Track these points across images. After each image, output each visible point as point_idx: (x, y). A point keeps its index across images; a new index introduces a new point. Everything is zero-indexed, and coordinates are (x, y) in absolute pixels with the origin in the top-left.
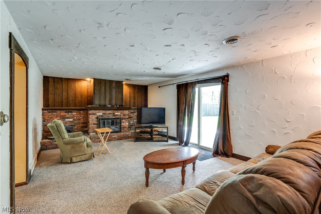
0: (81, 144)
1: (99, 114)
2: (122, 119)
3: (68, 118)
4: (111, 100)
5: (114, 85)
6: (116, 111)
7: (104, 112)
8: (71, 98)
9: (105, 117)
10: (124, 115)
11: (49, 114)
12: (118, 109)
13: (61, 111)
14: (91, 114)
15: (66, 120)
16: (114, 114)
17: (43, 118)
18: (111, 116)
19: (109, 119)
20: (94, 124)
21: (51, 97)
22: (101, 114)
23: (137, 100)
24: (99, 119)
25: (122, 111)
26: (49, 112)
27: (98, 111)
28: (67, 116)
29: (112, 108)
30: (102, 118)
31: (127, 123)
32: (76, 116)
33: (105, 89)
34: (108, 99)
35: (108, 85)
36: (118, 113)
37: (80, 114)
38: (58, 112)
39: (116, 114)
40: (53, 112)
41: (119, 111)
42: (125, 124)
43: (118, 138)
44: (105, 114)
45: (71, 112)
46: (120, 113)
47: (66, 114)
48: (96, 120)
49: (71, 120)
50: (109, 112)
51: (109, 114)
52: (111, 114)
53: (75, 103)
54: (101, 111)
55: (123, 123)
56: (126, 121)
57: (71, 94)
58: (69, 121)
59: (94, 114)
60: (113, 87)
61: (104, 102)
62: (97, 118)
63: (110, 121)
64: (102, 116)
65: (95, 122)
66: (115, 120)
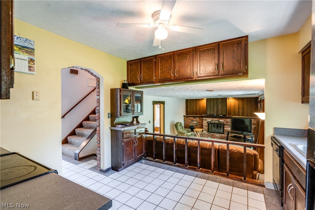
0: (184, 134)
1: (209, 120)
2: (225, 125)
3: (194, 121)
4: (217, 111)
5: (220, 101)
6: (220, 119)
7: (212, 119)
8: (198, 110)
9: (213, 122)
10: (227, 122)
11: (187, 118)
12: (221, 118)
13: (191, 117)
14: (204, 120)
15: (194, 122)
16: (219, 121)
17: (184, 120)
18: (217, 122)
19: (215, 124)
20: (206, 126)
21: (189, 109)
22: (210, 120)
23: (246, 110)
24: (209, 123)
25: (225, 119)
26: (186, 118)
27: (208, 118)
28: (194, 120)
29: (218, 117)
30: (210, 122)
31: (230, 128)
32: (198, 120)
33: (214, 104)
34: (215, 111)
35: (215, 102)
36: (222, 121)
37: (200, 119)
38: (190, 117)
39: (220, 121)
40: (188, 118)
41: (222, 119)
42: (227, 129)
43: (220, 137)
44: (212, 120)
45: (196, 118)
46: (223, 121)
47: (193, 119)
48: (207, 123)
49: (196, 122)
50: (215, 119)
51: (215, 120)
52: (217, 120)
53: (200, 113)
54: (210, 118)
55: (226, 127)
56: (228, 126)
57: (198, 107)
58: (195, 123)
59: (206, 120)
60: (219, 102)
61: (213, 113)
62: (207, 122)
63: (216, 125)
64: (211, 121)
65: (206, 125)
66: (219, 125)
